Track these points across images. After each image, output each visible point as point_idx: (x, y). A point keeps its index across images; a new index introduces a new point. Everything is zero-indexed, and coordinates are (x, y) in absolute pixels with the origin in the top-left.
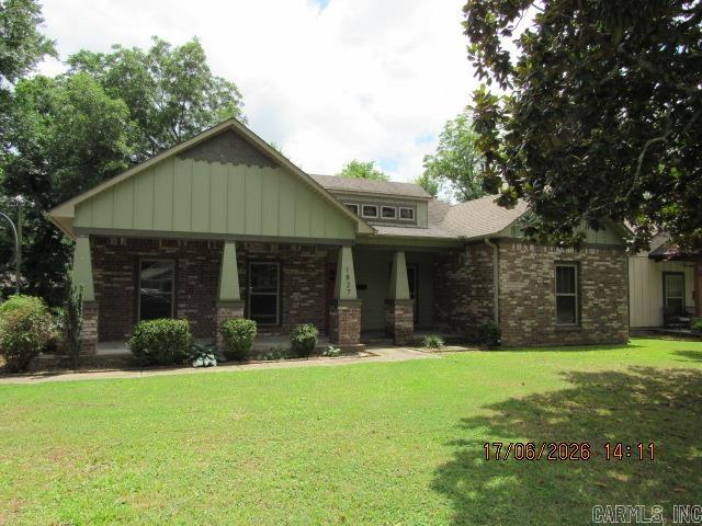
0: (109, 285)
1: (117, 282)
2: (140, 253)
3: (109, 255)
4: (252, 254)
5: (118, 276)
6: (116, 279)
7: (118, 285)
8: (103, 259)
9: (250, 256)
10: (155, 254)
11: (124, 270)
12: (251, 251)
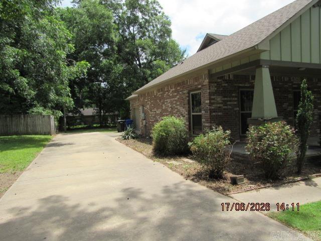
0: (226, 107)
1: (230, 105)
2: (241, 85)
3: (225, 86)
4: (295, 84)
5: (230, 101)
6: (229, 103)
7: (230, 107)
8: (221, 89)
9: (294, 86)
10: (249, 85)
11: (233, 97)
12: (295, 82)
